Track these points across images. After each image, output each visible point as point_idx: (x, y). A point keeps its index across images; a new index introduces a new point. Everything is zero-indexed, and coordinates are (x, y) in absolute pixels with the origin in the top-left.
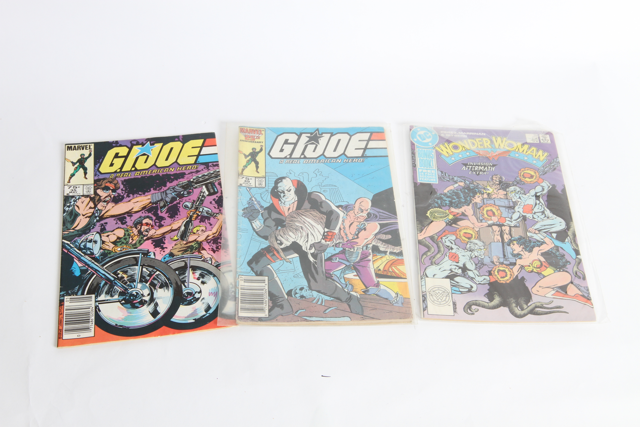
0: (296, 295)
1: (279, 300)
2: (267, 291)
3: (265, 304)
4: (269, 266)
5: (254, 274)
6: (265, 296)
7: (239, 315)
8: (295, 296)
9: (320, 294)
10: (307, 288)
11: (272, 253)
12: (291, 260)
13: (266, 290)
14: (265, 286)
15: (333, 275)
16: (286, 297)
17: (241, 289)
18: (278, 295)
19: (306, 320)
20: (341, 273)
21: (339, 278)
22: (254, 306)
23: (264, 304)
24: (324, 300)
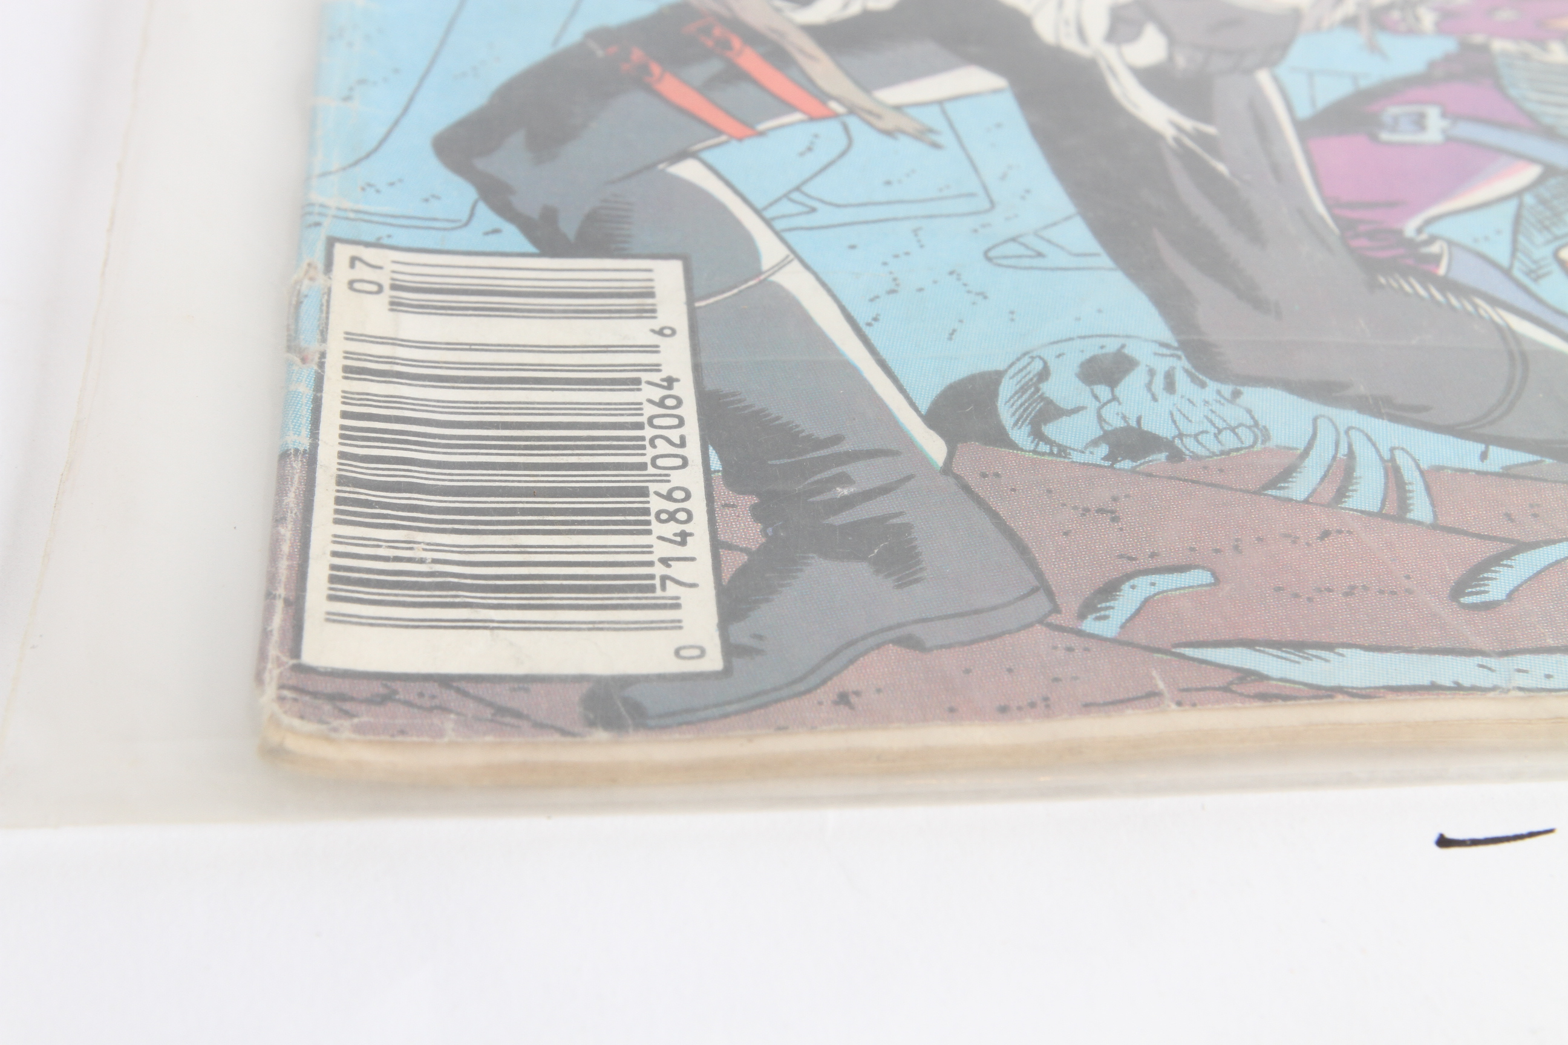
0: (1049, 430)
1: (844, 480)
2: (686, 389)
3: (670, 529)
4: (689, 170)
5: (512, 237)
6: (662, 447)
7: (310, 655)
8: (1038, 435)
9: (1347, 417)
10: (1170, 362)
11: (715, 66)
12: (932, 118)
13: (670, 382)
14: (654, 349)
15: (1435, 248)
16: (934, 447)
17: (347, 369)
18: (822, 433)
19: (1252, 688)
20: (1515, 232)
21: (1517, 273)
22: (523, 549)
23: (657, 528)
24: (1410, 474)
